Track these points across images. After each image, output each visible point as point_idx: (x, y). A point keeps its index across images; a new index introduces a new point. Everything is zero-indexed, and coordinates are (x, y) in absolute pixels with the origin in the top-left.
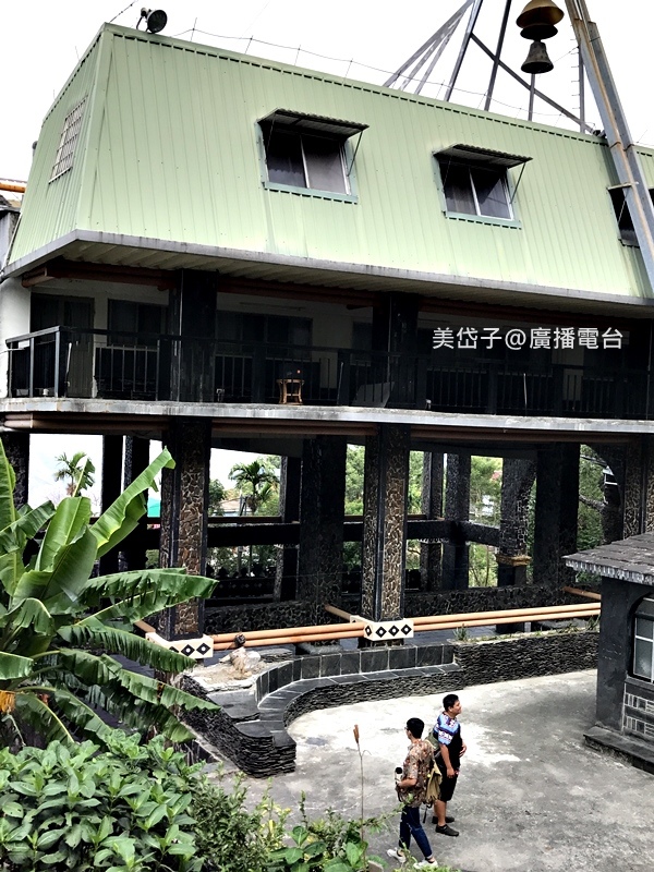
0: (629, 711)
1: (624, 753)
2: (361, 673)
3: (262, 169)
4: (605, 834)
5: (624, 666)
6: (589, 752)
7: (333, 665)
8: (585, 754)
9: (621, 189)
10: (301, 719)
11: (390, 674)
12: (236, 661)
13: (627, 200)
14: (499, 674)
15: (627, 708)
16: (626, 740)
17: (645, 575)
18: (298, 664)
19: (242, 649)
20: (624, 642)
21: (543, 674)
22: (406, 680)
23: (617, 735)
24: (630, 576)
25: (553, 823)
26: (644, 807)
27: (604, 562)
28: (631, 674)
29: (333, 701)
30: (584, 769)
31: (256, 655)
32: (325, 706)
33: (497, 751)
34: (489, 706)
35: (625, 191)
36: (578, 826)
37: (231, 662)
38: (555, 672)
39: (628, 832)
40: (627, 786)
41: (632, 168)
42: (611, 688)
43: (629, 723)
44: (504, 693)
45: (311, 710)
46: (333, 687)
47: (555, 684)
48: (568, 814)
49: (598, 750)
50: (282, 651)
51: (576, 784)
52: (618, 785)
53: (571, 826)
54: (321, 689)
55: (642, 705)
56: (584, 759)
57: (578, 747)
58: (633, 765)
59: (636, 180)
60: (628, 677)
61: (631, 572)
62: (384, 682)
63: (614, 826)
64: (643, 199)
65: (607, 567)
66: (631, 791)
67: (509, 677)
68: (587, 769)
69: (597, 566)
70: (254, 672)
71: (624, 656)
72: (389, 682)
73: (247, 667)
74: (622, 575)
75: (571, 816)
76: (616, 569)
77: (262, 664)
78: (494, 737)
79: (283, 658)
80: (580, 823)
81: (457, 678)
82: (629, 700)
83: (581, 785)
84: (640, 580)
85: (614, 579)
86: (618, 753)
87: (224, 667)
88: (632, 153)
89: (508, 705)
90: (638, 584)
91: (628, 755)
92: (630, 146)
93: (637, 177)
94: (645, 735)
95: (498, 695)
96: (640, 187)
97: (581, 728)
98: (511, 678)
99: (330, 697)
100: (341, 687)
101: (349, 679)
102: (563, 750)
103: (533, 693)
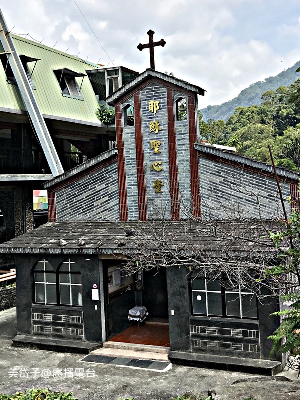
0: (35, 322)
1: (35, 344)
4: (37, 384)
5: (31, 300)
6: (16, 349)
8: (15, 351)
9: (5, 55)
13: (9, 60)
15: (34, 321)
16: (35, 338)
17: (40, 249)
20: (30, 287)
23: (30, 337)
24: (32, 250)
25: (9, 387)
26: (52, 367)
27: (16, 246)
28: (35, 303)
30: (17, 358)
35: (8, 56)
36: (22, 385)
39: (47, 380)
40: (40, 360)
41: (10, 44)
42: (25, 313)
43: (35, 328)
48: (15, 381)
49: (21, 347)
51: (15, 365)
52: (36, 361)
53: (19, 385)
55: (42, 318)
56: (15, 353)
57: (10, 348)
58: (41, 350)
59: (13, 51)
60: (33, 305)
61: (32, 249)
63: (40, 379)
64: (17, 61)
65: (19, 248)
66: (43, 361)
68: (19, 358)
69: (14, 249)
71: (31, 295)
74: (28, 251)
75: (17, 381)
76: (24, 249)
80: (23, 383)
82: (35, 317)
83: (17, 365)
84: (38, 252)
85: (24, 254)
86: (32, 345)
88: (9, 37)
90: (37, 254)
91: (37, 345)
92: (8, 33)
93: (13, 49)
94: (45, 333)
96: (15, 54)
97: (9, 339)
102: (3, 351)
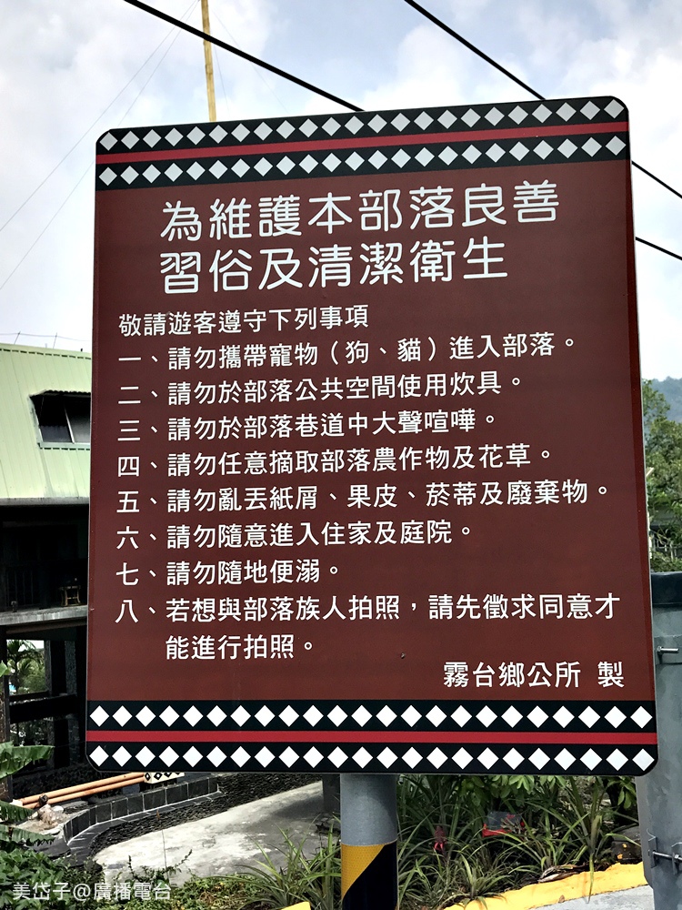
2: (145, 811)
3: (37, 433)
7: (121, 809)
10: (100, 853)
11: (168, 808)
12: (44, 816)
14: (254, 795)
18: (93, 811)
19: (47, 806)
21: (289, 788)
22: (182, 810)
29: (124, 836)
31: (59, 808)
32: (119, 840)
33: (254, 848)
34: (247, 819)
37: (39, 818)
38: (298, 786)
44: (259, 808)
45: (108, 845)
46: (124, 825)
47: (298, 795)
50: (79, 803)
54: (114, 828)
62: (164, 815)
67: (262, 796)
70: (60, 821)
72: (169, 813)
73: (53, 819)
77: (64, 815)
78: (250, 839)
79: (81, 808)
81: (222, 802)
87: (34, 822)
89: (262, 816)
95: (254, 810)
97: (315, 821)
98: (264, 796)
99: (122, 833)
100: (130, 824)
101: (135, 817)
102: (302, 838)
103: (281, 804)
